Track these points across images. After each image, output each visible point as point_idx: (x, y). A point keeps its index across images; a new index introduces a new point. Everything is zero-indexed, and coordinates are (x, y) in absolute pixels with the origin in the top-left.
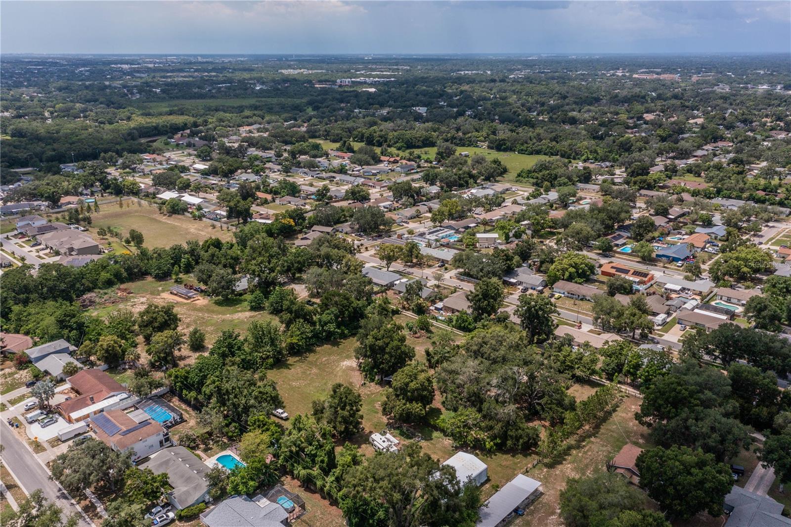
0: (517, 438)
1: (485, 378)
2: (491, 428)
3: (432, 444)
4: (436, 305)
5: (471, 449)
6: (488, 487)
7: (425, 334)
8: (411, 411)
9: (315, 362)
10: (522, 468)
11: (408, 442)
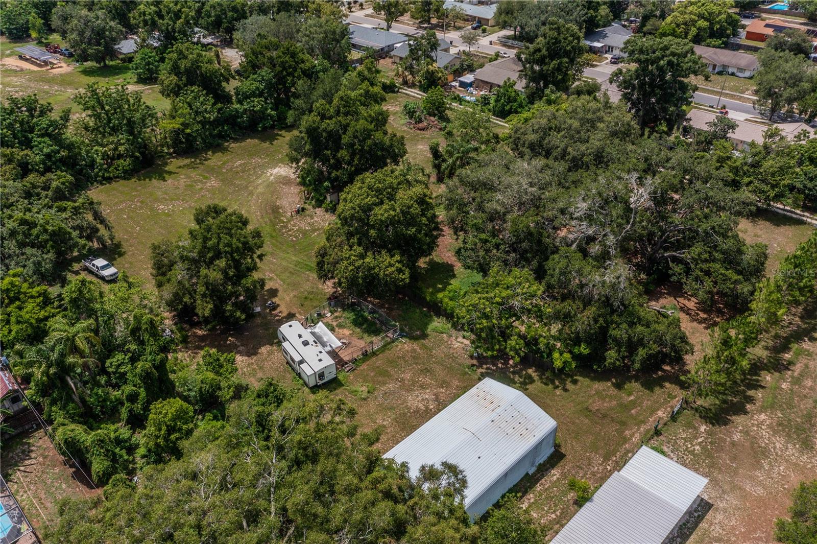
0: (632, 346)
1: (554, 200)
2: (566, 318)
3: (424, 347)
4: (461, 79)
5: (516, 365)
6: (558, 479)
7: (436, 122)
8: (377, 270)
9: (219, 167)
10: (644, 422)
11: (369, 341)
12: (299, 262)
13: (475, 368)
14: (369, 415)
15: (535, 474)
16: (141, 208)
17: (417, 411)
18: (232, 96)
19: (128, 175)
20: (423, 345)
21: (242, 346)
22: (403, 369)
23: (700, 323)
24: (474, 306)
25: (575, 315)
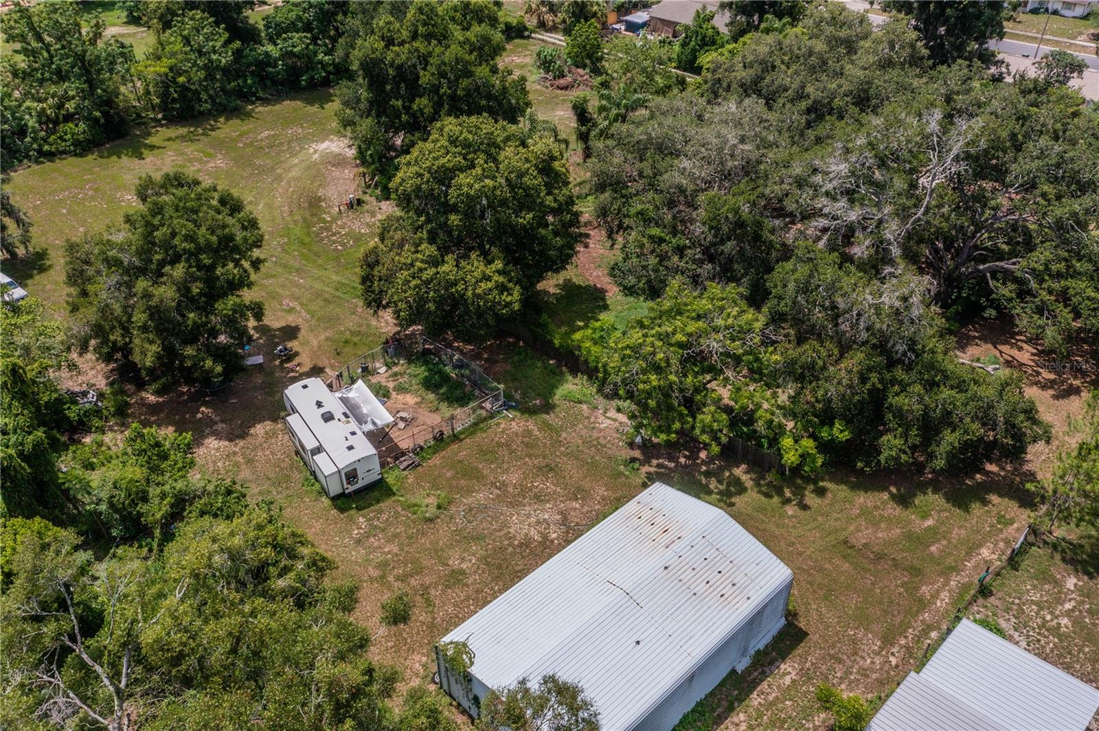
0: (930, 427)
2: (804, 374)
3: (547, 426)
4: (628, 18)
5: (711, 459)
6: (793, 681)
7: (587, 77)
8: (461, 287)
9: (233, 140)
10: (956, 569)
11: (448, 415)
12: (343, 284)
13: (637, 465)
14: (436, 551)
15: (748, 671)
16: (92, 198)
17: (526, 543)
18: (260, 31)
19: (82, 148)
20: (545, 422)
21: (222, 421)
22: (505, 466)
23: (1044, 387)
24: (636, 349)
25: (824, 368)
